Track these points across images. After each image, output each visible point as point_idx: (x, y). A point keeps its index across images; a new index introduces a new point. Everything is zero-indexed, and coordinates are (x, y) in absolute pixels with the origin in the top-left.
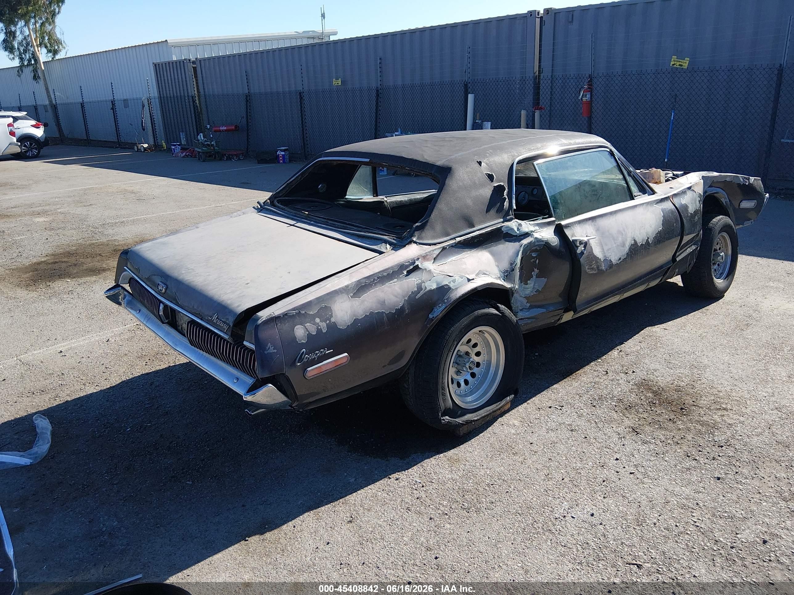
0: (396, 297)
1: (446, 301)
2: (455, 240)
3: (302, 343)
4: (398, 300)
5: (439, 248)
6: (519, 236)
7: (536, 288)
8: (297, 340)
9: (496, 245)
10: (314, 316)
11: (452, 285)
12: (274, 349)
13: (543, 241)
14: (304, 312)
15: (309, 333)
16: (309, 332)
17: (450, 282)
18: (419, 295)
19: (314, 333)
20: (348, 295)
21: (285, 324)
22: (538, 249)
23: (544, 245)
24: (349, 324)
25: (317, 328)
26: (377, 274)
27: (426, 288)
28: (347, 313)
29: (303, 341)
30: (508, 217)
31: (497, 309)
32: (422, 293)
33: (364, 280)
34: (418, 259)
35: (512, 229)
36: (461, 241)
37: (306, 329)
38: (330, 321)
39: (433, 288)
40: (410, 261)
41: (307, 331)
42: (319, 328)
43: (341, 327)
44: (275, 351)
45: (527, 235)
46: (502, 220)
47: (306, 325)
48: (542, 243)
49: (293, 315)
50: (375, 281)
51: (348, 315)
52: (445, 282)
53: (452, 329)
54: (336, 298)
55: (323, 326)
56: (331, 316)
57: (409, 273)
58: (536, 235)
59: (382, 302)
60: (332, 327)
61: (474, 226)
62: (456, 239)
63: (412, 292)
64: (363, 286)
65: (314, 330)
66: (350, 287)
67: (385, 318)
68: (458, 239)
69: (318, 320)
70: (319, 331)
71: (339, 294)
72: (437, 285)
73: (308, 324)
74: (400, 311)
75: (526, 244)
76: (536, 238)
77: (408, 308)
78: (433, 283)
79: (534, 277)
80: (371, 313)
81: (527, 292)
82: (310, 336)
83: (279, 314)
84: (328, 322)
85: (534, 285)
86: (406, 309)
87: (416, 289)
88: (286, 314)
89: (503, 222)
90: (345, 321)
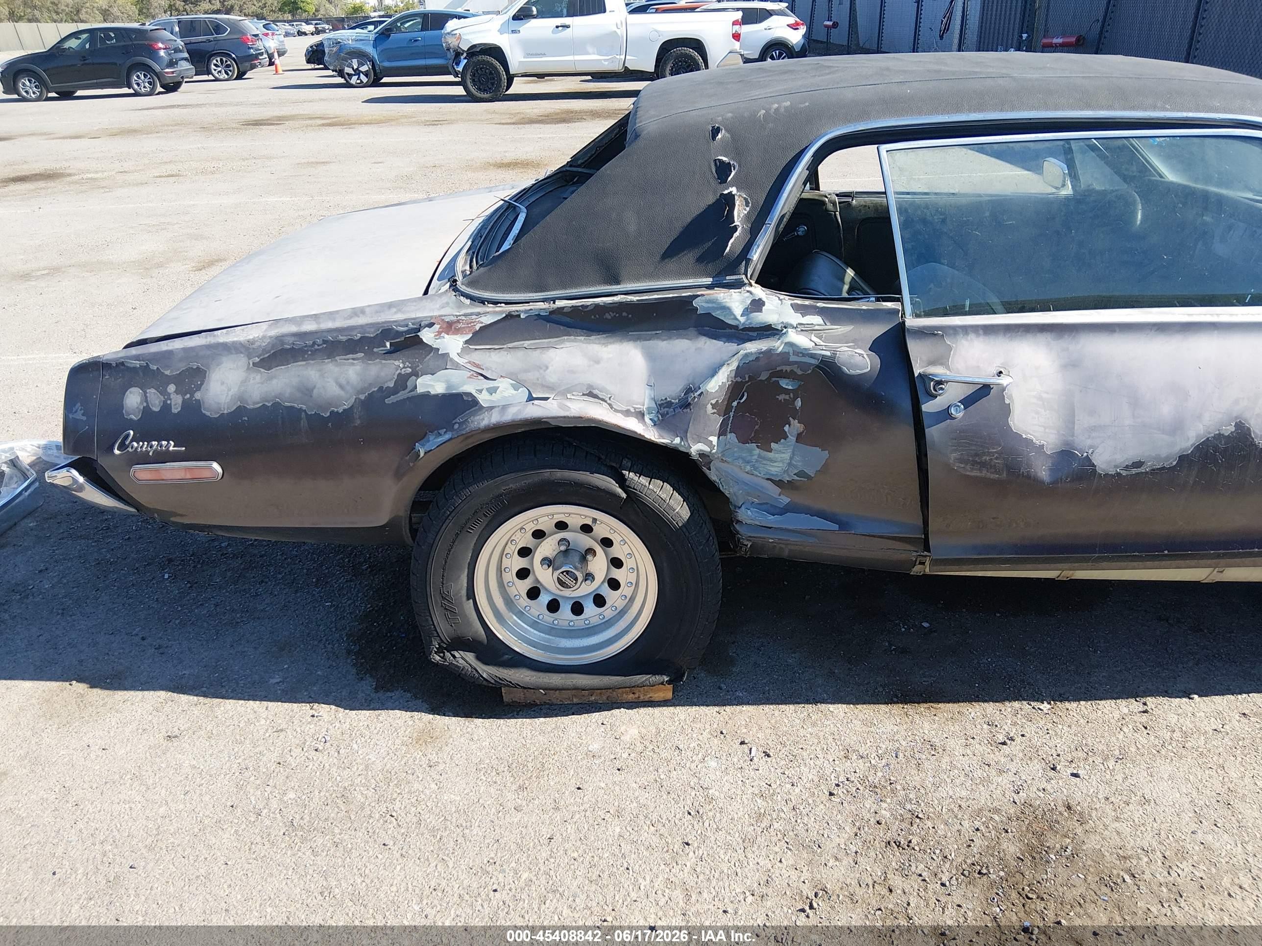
0: (341, 387)
1: (456, 426)
2: (554, 303)
3: (131, 419)
4: (342, 393)
5: (495, 313)
6: (743, 330)
7: (796, 467)
8: (124, 412)
9: (670, 338)
10: (169, 380)
11: (484, 399)
12: (83, 415)
13: (813, 356)
14: (155, 368)
15: (148, 405)
16: (147, 403)
17: (480, 391)
18: (392, 399)
19: (156, 409)
20: (249, 359)
21: (116, 379)
22: (800, 372)
23: (818, 367)
24: (225, 412)
25: (165, 402)
26: (325, 334)
27: (416, 387)
28: (229, 390)
29: (133, 417)
30: (728, 278)
31: (622, 482)
32: (402, 395)
33: (291, 340)
34: (431, 325)
35: (727, 309)
36: (563, 308)
37: (146, 397)
38: (192, 396)
39: (433, 392)
40: (411, 326)
41: (147, 401)
42: (169, 402)
43: (208, 414)
44: (84, 418)
45: (768, 331)
46: (709, 281)
47: (148, 391)
48: (813, 361)
49: (135, 368)
50: (316, 347)
51: (230, 395)
52: (469, 388)
53: (474, 488)
54: (224, 359)
55: (177, 402)
56: (199, 388)
57: (396, 349)
58: (793, 337)
59: (308, 390)
60: (193, 408)
61: (618, 282)
62: (557, 301)
63: (381, 388)
64: (287, 350)
65: (157, 402)
66: (257, 344)
67: (304, 423)
68: (560, 304)
69: (172, 388)
70: (166, 407)
71: (232, 354)
72: (448, 388)
73: (153, 390)
74: (341, 419)
75: (751, 353)
76: (791, 344)
77: (360, 418)
78: (439, 381)
79: (792, 439)
80: (276, 405)
81: (772, 469)
82: (146, 411)
83: (111, 360)
84: (188, 396)
85: (791, 459)
86: (356, 416)
87: (391, 385)
88: (122, 364)
89: (709, 287)
90: (219, 403)
